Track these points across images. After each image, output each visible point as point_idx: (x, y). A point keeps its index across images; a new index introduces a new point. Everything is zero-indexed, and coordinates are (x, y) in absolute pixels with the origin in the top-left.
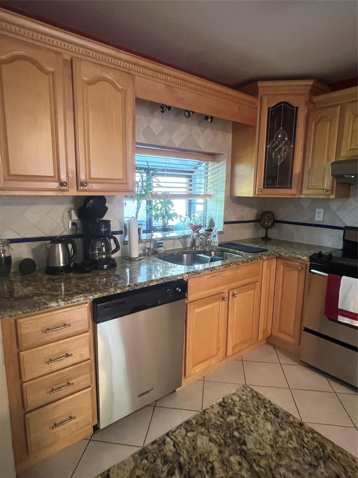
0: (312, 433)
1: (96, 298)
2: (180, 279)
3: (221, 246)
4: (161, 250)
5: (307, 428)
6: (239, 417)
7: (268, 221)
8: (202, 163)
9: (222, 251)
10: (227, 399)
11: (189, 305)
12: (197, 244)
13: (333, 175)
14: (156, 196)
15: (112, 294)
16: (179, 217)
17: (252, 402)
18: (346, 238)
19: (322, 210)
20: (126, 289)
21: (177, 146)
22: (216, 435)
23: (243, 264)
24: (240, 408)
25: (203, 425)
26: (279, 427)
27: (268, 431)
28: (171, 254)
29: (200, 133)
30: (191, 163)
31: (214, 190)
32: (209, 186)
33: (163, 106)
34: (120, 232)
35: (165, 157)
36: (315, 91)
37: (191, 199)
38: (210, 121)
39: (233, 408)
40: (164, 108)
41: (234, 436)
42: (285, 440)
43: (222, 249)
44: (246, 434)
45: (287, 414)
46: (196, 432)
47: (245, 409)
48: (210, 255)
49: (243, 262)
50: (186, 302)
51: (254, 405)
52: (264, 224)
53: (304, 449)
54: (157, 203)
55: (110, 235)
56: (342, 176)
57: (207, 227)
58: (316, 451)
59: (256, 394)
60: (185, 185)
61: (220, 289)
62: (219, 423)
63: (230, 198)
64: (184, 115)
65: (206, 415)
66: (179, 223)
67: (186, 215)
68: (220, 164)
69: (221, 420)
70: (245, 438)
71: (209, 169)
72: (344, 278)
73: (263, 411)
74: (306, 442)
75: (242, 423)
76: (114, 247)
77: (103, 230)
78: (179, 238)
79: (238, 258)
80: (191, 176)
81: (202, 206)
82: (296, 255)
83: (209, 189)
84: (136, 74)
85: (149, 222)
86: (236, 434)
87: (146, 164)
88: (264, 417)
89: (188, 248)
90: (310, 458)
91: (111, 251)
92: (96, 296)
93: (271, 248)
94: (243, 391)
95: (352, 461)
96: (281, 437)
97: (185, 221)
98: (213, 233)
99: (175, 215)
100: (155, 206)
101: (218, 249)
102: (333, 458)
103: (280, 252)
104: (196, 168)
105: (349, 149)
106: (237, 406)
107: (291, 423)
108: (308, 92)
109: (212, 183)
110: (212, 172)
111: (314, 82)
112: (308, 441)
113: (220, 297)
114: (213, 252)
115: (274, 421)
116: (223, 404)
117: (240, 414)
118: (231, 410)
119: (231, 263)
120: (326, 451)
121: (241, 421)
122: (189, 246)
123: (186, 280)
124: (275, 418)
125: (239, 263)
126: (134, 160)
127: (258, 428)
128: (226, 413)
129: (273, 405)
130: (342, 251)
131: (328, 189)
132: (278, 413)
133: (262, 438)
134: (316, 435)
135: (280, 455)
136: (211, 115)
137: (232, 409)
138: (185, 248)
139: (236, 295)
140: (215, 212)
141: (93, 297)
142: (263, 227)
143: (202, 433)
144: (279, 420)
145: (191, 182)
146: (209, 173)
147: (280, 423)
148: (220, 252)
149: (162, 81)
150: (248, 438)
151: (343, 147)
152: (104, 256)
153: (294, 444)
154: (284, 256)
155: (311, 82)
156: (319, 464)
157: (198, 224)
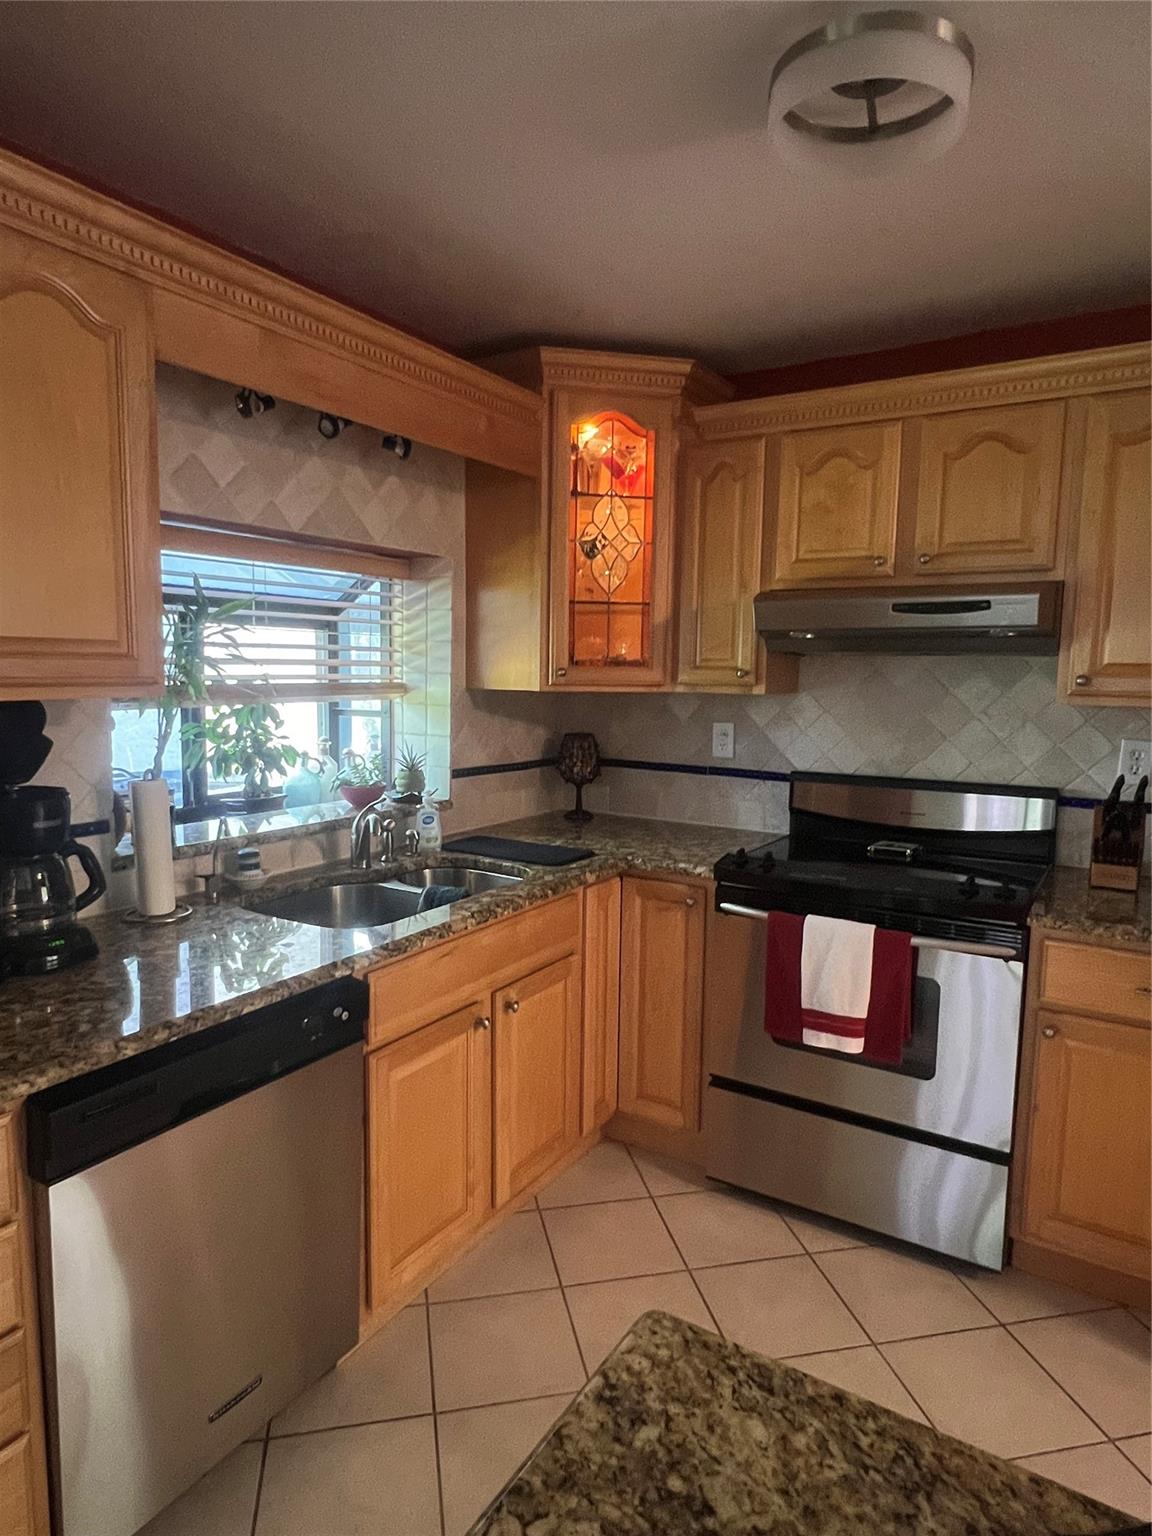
0: (875, 1418)
1: (43, 1087)
2: (343, 978)
3: (452, 851)
4: (255, 876)
5: (858, 1406)
6: (667, 1426)
7: (582, 762)
8: (372, 583)
9: (458, 867)
10: (615, 1371)
11: (373, 1061)
12: (374, 847)
13: (760, 632)
14: (220, 692)
15: (106, 1062)
16: (299, 761)
17: (688, 1362)
18: (795, 805)
19: (729, 727)
20: (156, 1037)
21: (296, 527)
22: (620, 1508)
23: (531, 904)
24: (662, 1394)
25: (567, 1484)
26: (784, 1423)
27: (759, 1444)
28: (290, 891)
29: (369, 487)
30: (332, 581)
31: (416, 670)
32: (397, 656)
33: (246, 393)
34: (99, 828)
35: (251, 562)
36: (697, 393)
37: (334, 701)
38: (401, 454)
39: (640, 1398)
40: (250, 402)
41: (671, 1495)
42: (813, 1461)
43: (457, 859)
44: (703, 1475)
45: (793, 1376)
46: (552, 1517)
47: (675, 1393)
48: (420, 883)
49: (531, 897)
50: (367, 1049)
51: (697, 1371)
52: (572, 771)
53: (867, 1473)
54: (223, 716)
55: (64, 839)
56: (783, 635)
57: (398, 789)
58: (900, 1472)
59: (695, 1333)
60: (311, 655)
61: (465, 993)
62: (614, 1461)
63: (467, 694)
64: (316, 428)
65: (569, 1446)
66: (301, 780)
67: (324, 752)
68: (431, 586)
69: (618, 1448)
70: (705, 1489)
71: (397, 601)
72: (810, 918)
73: (726, 1383)
74: (866, 1448)
75: (680, 1441)
76: (80, 882)
77: (40, 825)
78: (308, 833)
79: (513, 887)
80: (335, 623)
81: (378, 720)
82: (676, 861)
83: (397, 665)
84: (159, 281)
85: (194, 781)
86: (675, 1484)
87: (190, 582)
88: (737, 1405)
89: (343, 862)
90: (890, 1498)
91: (72, 902)
92: (42, 1083)
93: (604, 847)
94: (655, 1333)
95: (991, 1471)
96: (799, 1453)
97: (322, 770)
98: (423, 807)
99: (290, 753)
100: (218, 722)
101: (443, 859)
102: (945, 1477)
103: (630, 858)
104: (350, 598)
105: (793, 559)
106: (651, 1389)
107: (812, 1400)
108: (679, 391)
109: (408, 646)
110: (405, 613)
111: (694, 365)
112: (872, 1446)
113: (465, 1017)
114: (427, 872)
115: (768, 1408)
116: (607, 1393)
117: (665, 1412)
118: (637, 1407)
119: (498, 906)
120: (923, 1462)
121: (676, 1438)
122: (345, 854)
123: (361, 978)
124: (768, 1400)
125: (521, 902)
126: (157, 572)
127: (732, 1445)
128: (625, 1423)
129: (748, 1355)
130: (787, 841)
131: (748, 667)
132: (770, 1379)
133: (753, 1475)
134: (884, 1420)
135: (813, 1513)
136: (407, 436)
137: (638, 1403)
138: (333, 865)
139: (516, 1006)
140: (423, 738)
141: (32, 1085)
142: (567, 781)
143: (574, 1516)
144: (779, 1402)
145: (336, 643)
146: (397, 616)
147: (787, 1408)
148: (452, 870)
149: (251, 317)
150: (712, 1486)
151: (781, 552)
152: (45, 923)
153: (841, 1467)
154: (644, 867)
155: (686, 367)
156: (918, 1507)
157: (371, 783)
